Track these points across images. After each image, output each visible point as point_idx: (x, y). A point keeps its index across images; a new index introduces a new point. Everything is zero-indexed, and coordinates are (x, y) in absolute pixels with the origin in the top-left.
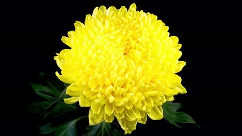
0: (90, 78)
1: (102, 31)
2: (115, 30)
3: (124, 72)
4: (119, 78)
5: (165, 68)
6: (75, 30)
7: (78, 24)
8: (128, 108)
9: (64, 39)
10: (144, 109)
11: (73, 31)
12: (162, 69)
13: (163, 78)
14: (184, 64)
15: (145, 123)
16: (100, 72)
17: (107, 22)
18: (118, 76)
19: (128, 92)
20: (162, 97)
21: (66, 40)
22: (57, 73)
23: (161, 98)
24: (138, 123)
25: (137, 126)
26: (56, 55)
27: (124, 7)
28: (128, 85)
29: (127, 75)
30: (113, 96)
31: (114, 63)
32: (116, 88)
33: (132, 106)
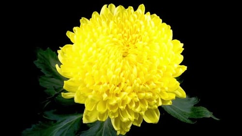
0: (87, 74)
1: (105, 31)
2: (118, 33)
3: (120, 71)
4: (114, 76)
5: (161, 71)
6: (81, 26)
7: (84, 21)
8: (122, 107)
9: (69, 34)
10: (138, 110)
11: (78, 27)
12: (158, 72)
13: (158, 81)
14: (185, 68)
15: (140, 125)
16: (98, 69)
17: (112, 23)
18: (114, 74)
19: (123, 91)
20: (158, 100)
21: (70, 36)
22: (57, 66)
23: (156, 101)
24: (132, 125)
25: (131, 127)
26: (60, 49)
27: (132, 7)
28: (123, 85)
29: (122, 74)
30: (107, 94)
31: (111, 61)
32: (110, 86)
33: (125, 106)
